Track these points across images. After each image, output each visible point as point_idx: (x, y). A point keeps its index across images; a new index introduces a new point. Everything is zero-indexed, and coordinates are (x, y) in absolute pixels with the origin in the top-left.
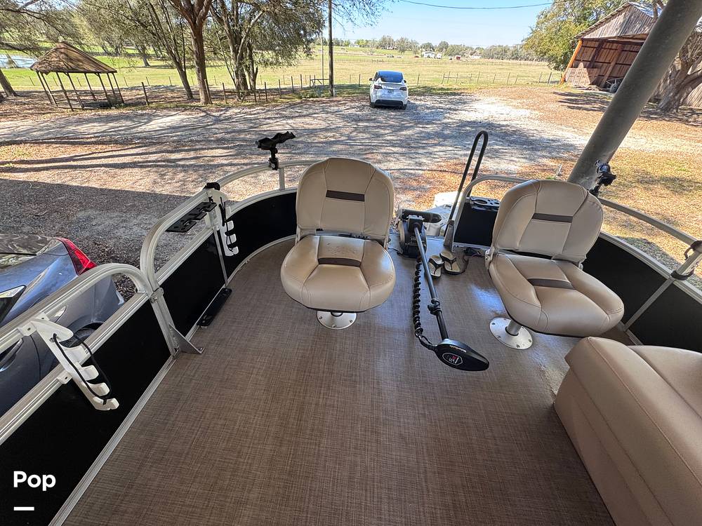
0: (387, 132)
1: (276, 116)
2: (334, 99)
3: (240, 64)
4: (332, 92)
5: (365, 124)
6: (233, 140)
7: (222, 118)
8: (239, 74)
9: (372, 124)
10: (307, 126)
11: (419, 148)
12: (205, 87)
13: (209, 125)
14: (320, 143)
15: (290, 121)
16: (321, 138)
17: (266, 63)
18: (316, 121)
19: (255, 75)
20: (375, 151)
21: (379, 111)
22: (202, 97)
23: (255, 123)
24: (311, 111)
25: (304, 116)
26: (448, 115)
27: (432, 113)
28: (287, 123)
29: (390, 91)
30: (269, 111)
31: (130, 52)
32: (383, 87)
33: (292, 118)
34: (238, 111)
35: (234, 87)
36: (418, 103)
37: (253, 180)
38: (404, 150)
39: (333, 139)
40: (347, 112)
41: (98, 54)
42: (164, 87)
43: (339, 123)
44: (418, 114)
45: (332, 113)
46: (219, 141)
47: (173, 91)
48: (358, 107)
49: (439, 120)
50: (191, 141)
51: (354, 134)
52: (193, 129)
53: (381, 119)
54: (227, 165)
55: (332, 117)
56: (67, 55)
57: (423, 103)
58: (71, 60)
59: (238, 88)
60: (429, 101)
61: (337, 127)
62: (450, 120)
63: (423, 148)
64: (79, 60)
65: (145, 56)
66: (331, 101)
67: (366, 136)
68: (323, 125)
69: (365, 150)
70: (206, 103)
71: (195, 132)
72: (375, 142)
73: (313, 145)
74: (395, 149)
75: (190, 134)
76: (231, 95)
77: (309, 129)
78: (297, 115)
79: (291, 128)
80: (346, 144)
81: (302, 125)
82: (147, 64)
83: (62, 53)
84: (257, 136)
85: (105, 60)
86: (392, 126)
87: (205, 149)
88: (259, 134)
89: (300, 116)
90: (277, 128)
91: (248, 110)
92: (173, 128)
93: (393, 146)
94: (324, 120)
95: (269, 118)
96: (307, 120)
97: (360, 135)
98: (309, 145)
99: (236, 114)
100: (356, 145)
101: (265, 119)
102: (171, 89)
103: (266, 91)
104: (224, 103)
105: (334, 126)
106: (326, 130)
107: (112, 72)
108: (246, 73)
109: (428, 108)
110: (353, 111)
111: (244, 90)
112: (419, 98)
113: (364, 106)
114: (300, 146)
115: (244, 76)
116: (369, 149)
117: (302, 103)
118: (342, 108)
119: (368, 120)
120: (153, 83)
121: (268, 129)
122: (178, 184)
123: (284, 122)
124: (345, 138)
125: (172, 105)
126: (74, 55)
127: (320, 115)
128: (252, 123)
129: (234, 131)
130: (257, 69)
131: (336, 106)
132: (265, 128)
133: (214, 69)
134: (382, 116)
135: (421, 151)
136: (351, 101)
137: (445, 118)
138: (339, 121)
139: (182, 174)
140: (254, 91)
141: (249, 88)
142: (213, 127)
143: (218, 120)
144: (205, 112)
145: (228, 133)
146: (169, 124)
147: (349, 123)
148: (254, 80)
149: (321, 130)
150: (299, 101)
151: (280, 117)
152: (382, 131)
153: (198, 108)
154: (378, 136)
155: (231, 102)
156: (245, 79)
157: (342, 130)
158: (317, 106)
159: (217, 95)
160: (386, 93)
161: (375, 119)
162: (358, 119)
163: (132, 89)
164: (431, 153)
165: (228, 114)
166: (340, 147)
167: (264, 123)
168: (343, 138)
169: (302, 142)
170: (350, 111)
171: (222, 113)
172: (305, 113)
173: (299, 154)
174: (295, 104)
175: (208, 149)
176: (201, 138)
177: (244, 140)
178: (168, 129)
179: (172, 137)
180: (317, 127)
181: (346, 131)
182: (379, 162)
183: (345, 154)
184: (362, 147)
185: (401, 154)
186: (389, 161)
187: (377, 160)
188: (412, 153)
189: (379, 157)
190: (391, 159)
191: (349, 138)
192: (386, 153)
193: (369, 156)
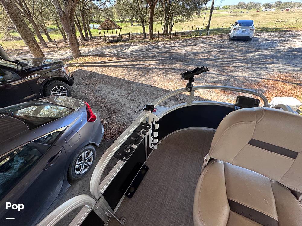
0: (238, 54)
1: (179, 45)
2: (209, 36)
3: (167, 22)
4: (207, 33)
5: (225, 49)
6: (159, 56)
7: (156, 46)
8: (166, 27)
9: (229, 50)
10: (193, 51)
12: (151, 33)
13: (150, 50)
14: (199, 59)
15: (185, 48)
16: (200, 57)
17: (178, 21)
18: (198, 48)
19: (172, 27)
20: (230, 65)
21: (233, 42)
22: (149, 37)
23: (169, 49)
24: (196, 43)
25: (193, 45)
26: (280, 44)
27: (269, 43)
28: (184, 49)
29: (243, 31)
30: (176, 43)
31: (127, 20)
32: (239, 29)
33: (187, 46)
34: (162, 43)
35: (162, 32)
36: (259, 37)
37: (164, 77)
38: (248, 65)
39: (206, 58)
40: (215, 43)
41: (117, 22)
42: (137, 33)
43: (210, 49)
44: (259, 43)
45: (207, 44)
46: (153, 57)
47: (139, 35)
48: (221, 40)
49: (274, 47)
50: (142, 57)
51: (218, 55)
52: (144, 51)
53: (234, 46)
54: (154, 69)
55: (206, 46)
56: (108, 23)
57: (262, 37)
58: (108, 24)
59: (164, 32)
60: (266, 36)
61: (209, 51)
62: (282, 48)
64: (111, 25)
65: (132, 21)
66: (207, 37)
67: (225, 56)
68: (202, 50)
69: (224, 64)
70: (150, 40)
71: (144, 52)
72: (230, 60)
73: (196, 60)
74: (243, 65)
75: (142, 54)
76: (161, 36)
77: (194, 52)
78: (189, 44)
79: (185, 51)
80: (213, 60)
81: (191, 50)
82: (132, 25)
83: (106, 22)
84: (169, 55)
85: (119, 24)
86: (241, 51)
87: (147, 61)
88: (170, 54)
89: (190, 45)
90: (179, 51)
91: (167, 43)
92: (137, 51)
93: (241, 63)
94: (202, 47)
95: (176, 46)
96: (193, 47)
97: (222, 56)
99: (162, 44)
100: (219, 61)
101: (174, 47)
102: (138, 34)
103: (175, 34)
104: (157, 39)
105: (207, 51)
106: (203, 52)
107: (120, 29)
108: (168, 26)
109: (266, 40)
110: (218, 42)
111: (167, 33)
112: (260, 34)
113: (225, 39)
114: (189, 60)
115: (167, 27)
116: (227, 64)
117: (192, 39)
118: (213, 41)
119: (227, 47)
120: (133, 32)
121: (175, 51)
122: (134, 76)
123: (183, 48)
124: (213, 57)
125: (138, 41)
126: (110, 23)
127: (200, 45)
128: (167, 49)
129: (160, 53)
130: (173, 24)
131: (209, 40)
132: (173, 51)
133: (156, 25)
134: (235, 45)
135: (260, 66)
136: (218, 37)
137: (278, 46)
138: (210, 48)
139: (136, 72)
140: (170, 33)
141: (168, 32)
142: (151, 50)
143: (154, 47)
144: (149, 43)
145: (157, 53)
146: (135, 49)
147: (216, 49)
148: (171, 29)
149: (201, 52)
150: (190, 38)
151: (181, 46)
152: (235, 54)
153: (147, 42)
154: (232, 56)
155: (160, 39)
156: (168, 29)
157: (212, 53)
158: (199, 40)
159: (155, 36)
160: (241, 32)
161: (231, 47)
162: (220, 47)
163: (126, 34)
165: (158, 44)
166: (210, 62)
167: (173, 49)
168: (212, 57)
169: (190, 59)
170: (217, 43)
171: (156, 44)
172: (193, 44)
173: (188, 65)
174: (188, 40)
175: (148, 60)
176: (146, 55)
177: (163, 57)
178: (134, 51)
179: (135, 54)
180: (199, 51)
181: (214, 53)
182: (232, 72)
183: (212, 66)
184: (222, 62)
185: (246, 67)
186: (238, 71)
187: (231, 70)
188: (254, 67)
189: (232, 69)
190: (240, 70)
191: (215, 57)
192: (237, 67)
193: (226, 68)
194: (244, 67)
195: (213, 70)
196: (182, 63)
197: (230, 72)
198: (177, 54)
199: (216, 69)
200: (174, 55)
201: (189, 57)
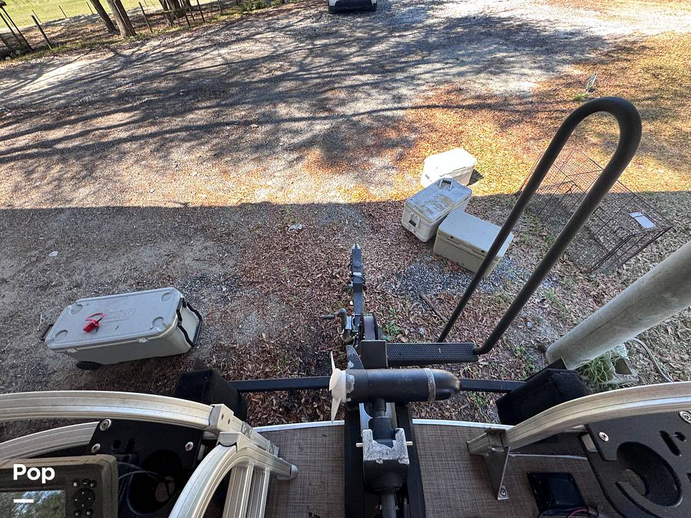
0: (353, 50)
1: (207, 44)
2: (284, 7)
5: (324, 41)
6: (143, 92)
7: (134, 58)
9: (333, 41)
10: (246, 56)
11: (396, 70)
13: (114, 73)
14: (261, 81)
15: (223, 51)
16: (263, 72)
18: (258, 46)
20: (336, 85)
21: (341, 18)
22: (121, 26)
23: (174, 59)
24: (253, 30)
25: (244, 39)
26: (431, 12)
28: (220, 55)
30: (197, 37)
33: (227, 44)
38: (376, 77)
39: (279, 73)
40: (300, 26)
43: (289, 44)
44: (392, 15)
45: (280, 30)
46: (123, 98)
48: (314, 15)
49: (421, 21)
50: (83, 104)
51: (310, 59)
52: (91, 82)
53: (344, 30)
54: (125, 140)
55: (279, 37)
59: (164, 7)
61: (287, 52)
62: (435, 21)
63: (402, 70)
66: (279, 12)
67: (324, 60)
68: (268, 50)
69: (324, 85)
70: (127, 35)
71: (93, 86)
72: (338, 70)
73: (252, 86)
74: (364, 78)
75: (85, 92)
77: (247, 61)
78: (234, 38)
79: (223, 62)
80: (298, 78)
81: (239, 55)
84: (176, 82)
86: (359, 40)
88: (178, 79)
89: (238, 41)
90: (205, 64)
91: (170, 41)
92: (65, 84)
93: (361, 73)
94: (270, 43)
95: (196, 50)
96: (246, 45)
97: (317, 61)
98: (245, 87)
99: (154, 48)
100: (311, 78)
101: (191, 51)
105: (281, 51)
106: (271, 58)
110: (307, 23)
113: (322, 13)
114: (234, 90)
116: (328, 83)
117: (241, 19)
118: (293, 20)
119: (327, 35)
121: (193, 67)
123: (216, 52)
124: (296, 69)
127: (264, 36)
128: (171, 60)
129: (146, 78)
131: (286, 18)
132: (188, 66)
134: (346, 25)
135: (400, 76)
136: (305, 8)
137: (428, 17)
138: (289, 41)
141: (181, 5)
142: (119, 74)
143: (128, 63)
145: (138, 82)
146: (62, 78)
147: (302, 42)
149: (265, 59)
150: (239, 17)
151: (210, 46)
152: (346, 50)
154: (341, 58)
157: (293, 56)
158: (261, 22)
161: (336, 31)
162: (313, 35)
164: (413, 78)
165: (143, 49)
166: (289, 84)
167: (189, 58)
168: (294, 69)
169: (236, 84)
170: (304, 24)
172: (245, 34)
173: (231, 105)
174: (233, 23)
175: (104, 115)
177: (157, 92)
178: (58, 86)
180: (260, 55)
181: (298, 57)
182: (343, 103)
183: (295, 97)
184: (318, 81)
185: (372, 84)
186: (357, 99)
187: (340, 100)
188: (387, 81)
189: (342, 95)
190: (360, 95)
191: (302, 67)
192: (351, 86)
193: (329, 95)
194: (367, 84)
195: (299, 109)
196: (214, 102)
197: (337, 106)
198: (199, 74)
199: (305, 105)
200: (189, 79)
201: (235, 79)
